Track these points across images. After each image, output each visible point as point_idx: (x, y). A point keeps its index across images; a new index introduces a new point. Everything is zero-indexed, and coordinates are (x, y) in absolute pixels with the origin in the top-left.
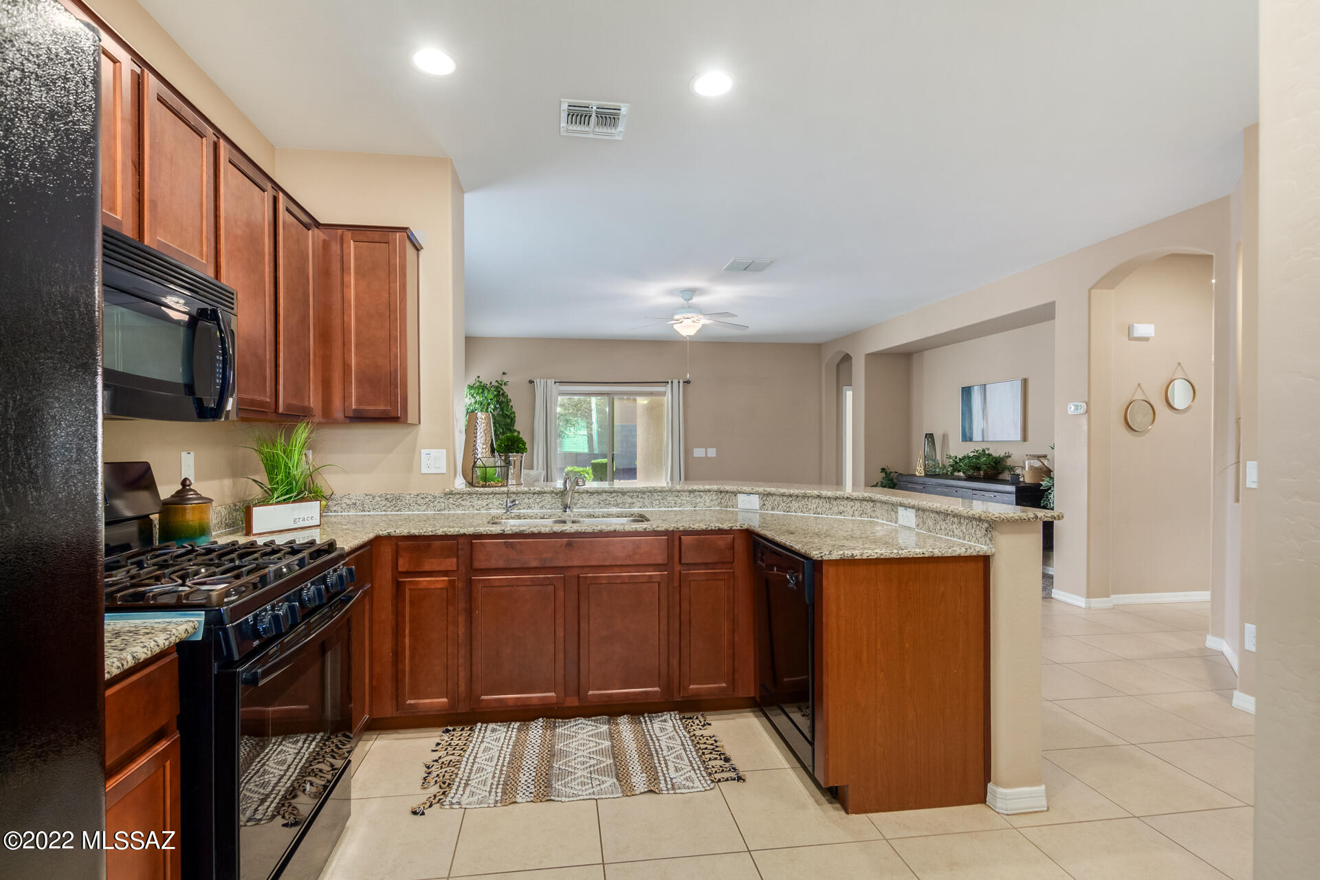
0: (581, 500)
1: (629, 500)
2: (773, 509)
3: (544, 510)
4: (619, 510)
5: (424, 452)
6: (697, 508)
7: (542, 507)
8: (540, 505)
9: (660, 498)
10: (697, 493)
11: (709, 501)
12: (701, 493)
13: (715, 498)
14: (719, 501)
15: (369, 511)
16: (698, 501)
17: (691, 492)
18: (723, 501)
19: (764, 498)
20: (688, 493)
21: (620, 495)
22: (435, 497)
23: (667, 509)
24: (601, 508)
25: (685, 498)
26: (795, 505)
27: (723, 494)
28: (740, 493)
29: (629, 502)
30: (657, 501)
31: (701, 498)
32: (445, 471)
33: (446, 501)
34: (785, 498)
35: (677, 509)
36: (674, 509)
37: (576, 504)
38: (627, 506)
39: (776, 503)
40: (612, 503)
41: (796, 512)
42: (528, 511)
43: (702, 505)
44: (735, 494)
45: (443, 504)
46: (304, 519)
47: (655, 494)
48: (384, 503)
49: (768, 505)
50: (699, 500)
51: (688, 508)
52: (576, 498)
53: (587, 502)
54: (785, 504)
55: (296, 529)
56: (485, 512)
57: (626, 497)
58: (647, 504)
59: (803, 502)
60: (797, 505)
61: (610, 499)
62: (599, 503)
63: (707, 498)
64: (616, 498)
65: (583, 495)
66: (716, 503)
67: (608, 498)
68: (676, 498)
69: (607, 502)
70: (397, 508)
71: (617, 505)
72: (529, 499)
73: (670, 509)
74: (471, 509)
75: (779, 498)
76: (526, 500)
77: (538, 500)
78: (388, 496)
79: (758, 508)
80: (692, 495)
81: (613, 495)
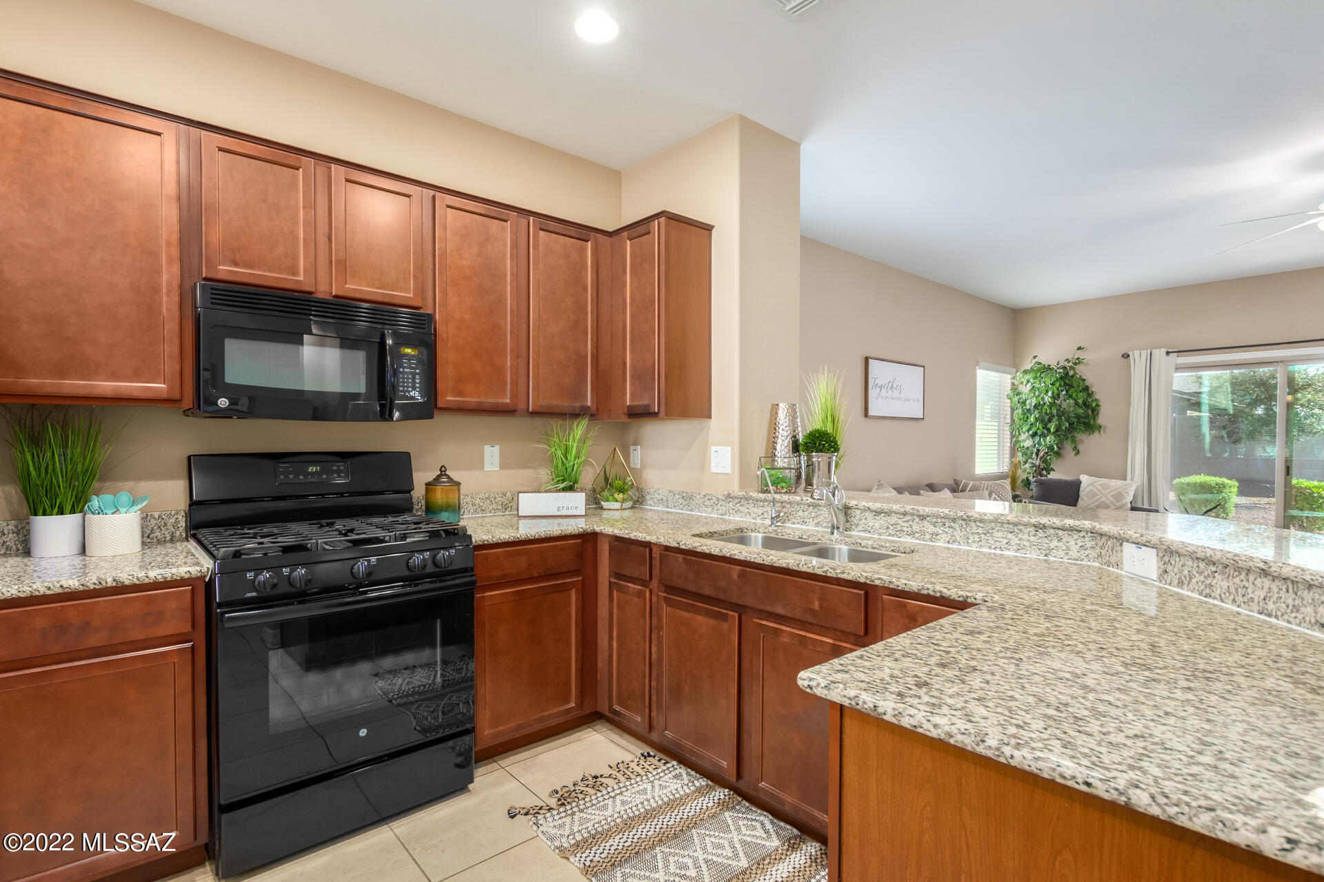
0: (863, 521)
1: (931, 529)
2: (1180, 584)
3: (819, 529)
4: (914, 541)
5: (713, 449)
6: (1051, 558)
7: (817, 524)
8: (816, 521)
9: (980, 531)
10: (1052, 531)
11: (1075, 548)
12: (1060, 533)
13: (1089, 544)
14: (1098, 550)
15: (671, 508)
16: (1052, 546)
17: (1039, 527)
18: (1104, 552)
19: (1166, 559)
20: (1032, 529)
21: (917, 520)
22: (718, 500)
23: (993, 551)
24: (889, 535)
25: (1027, 536)
26: (1221, 583)
27: (1104, 539)
28: (1128, 541)
29: (930, 531)
30: (976, 536)
31: (1060, 540)
32: (730, 472)
33: (727, 505)
34: (1202, 565)
35: (1011, 553)
36: (1006, 552)
37: (857, 525)
38: (928, 537)
39: (1186, 572)
40: (905, 529)
41: (1222, 601)
42: (801, 527)
43: (1062, 553)
44: (1121, 540)
45: (724, 508)
46: (568, 508)
47: (973, 524)
48: (681, 501)
49: (1173, 576)
50: (1055, 543)
51: (1033, 555)
52: (857, 517)
53: (871, 524)
54: (1202, 578)
55: (560, 516)
56: (760, 521)
57: (925, 523)
58: (958, 537)
59: (1237, 580)
60: (1225, 584)
61: (903, 524)
62: (888, 528)
63: (1072, 543)
64: (910, 523)
65: (867, 514)
66: (1093, 554)
67: (900, 521)
68: (1010, 536)
69: (899, 528)
70: (690, 508)
71: (912, 534)
72: (803, 511)
73: (998, 552)
74: (748, 516)
75: (1190, 563)
76: (800, 513)
77: (813, 514)
78: (684, 495)
79: (1155, 577)
80: (1041, 534)
81: (906, 519)
